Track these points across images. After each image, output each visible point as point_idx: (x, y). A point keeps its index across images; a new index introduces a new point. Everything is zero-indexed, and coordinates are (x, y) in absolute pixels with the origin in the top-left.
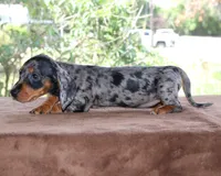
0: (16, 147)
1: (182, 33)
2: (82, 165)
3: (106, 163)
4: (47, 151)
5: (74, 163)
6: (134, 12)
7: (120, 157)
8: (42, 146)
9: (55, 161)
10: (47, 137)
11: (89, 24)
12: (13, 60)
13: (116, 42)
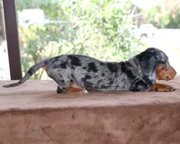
0: (73, 117)
1: (159, 27)
2: (123, 130)
3: (141, 127)
4: (96, 120)
5: (117, 128)
6: (129, 12)
7: (151, 123)
8: (93, 116)
9: (102, 127)
10: (95, 110)
11: (95, 22)
12: (38, 52)
13: (116, 35)
